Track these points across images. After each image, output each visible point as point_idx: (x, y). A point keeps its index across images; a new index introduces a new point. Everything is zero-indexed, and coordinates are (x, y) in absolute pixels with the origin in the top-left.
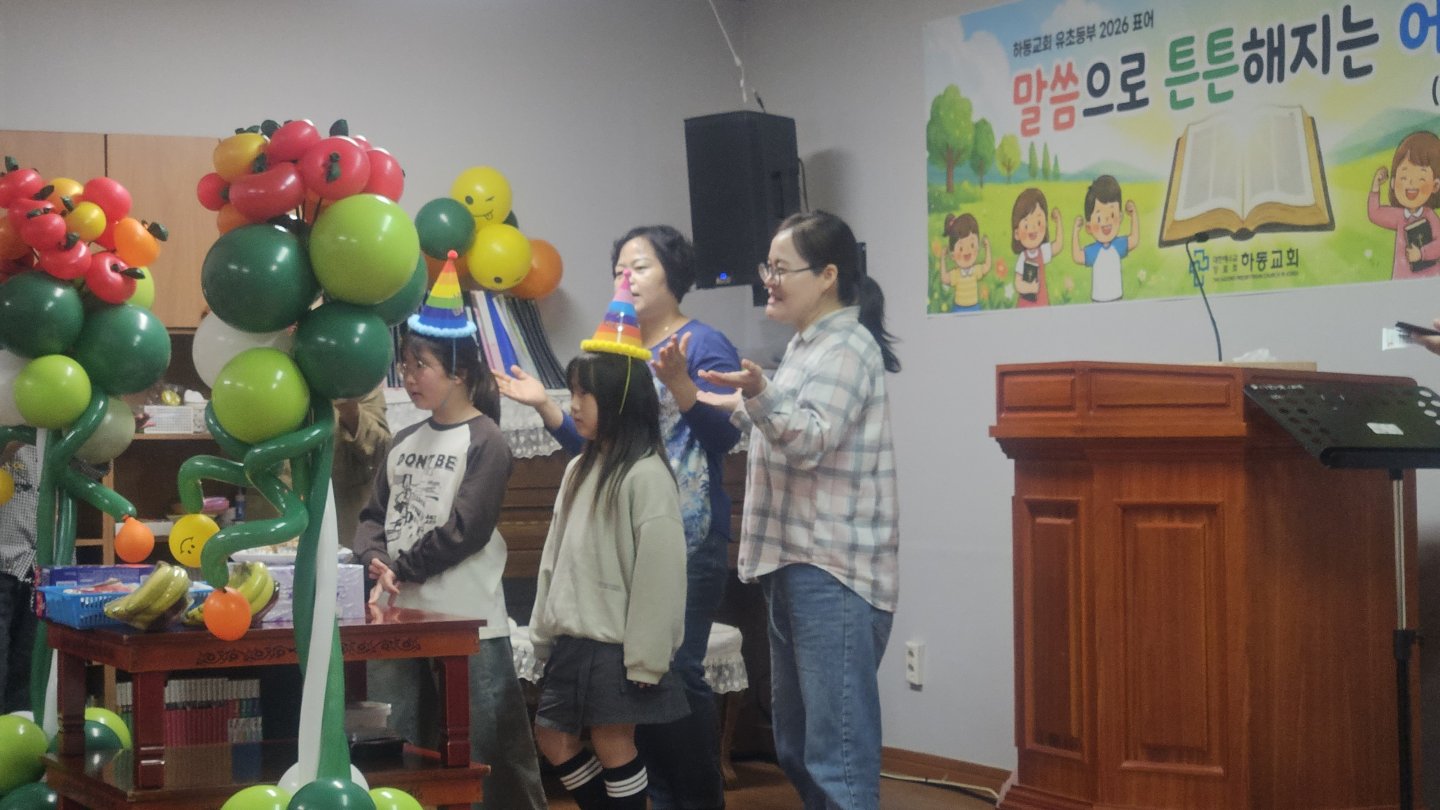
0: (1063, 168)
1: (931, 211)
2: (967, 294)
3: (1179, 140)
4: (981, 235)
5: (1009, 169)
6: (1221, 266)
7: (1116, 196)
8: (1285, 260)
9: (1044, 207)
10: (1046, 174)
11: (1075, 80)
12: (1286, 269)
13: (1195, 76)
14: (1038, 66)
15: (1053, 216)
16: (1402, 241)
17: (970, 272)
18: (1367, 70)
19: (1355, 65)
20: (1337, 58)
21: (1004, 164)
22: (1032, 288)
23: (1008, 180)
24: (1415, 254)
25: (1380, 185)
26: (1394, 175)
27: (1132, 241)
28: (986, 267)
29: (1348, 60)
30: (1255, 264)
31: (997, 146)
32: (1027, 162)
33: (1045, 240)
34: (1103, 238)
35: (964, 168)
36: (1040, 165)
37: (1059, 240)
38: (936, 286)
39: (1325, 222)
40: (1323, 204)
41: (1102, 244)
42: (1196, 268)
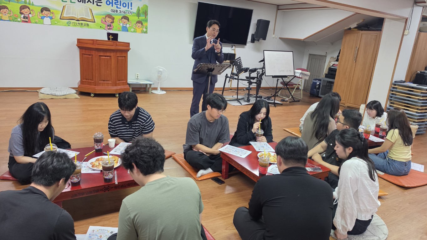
0: (34, 4)
2: (5, 18)
3: (64, 6)
4: (9, 10)
6: (73, 24)
7: (50, 11)
8: (86, 25)
9: (29, 8)
10: (29, 4)
12: (86, 26)
15: (32, 10)
16: (107, 26)
17: (6, 15)
18: (101, 6)
19: (98, 5)
20: (95, 3)
22: (27, 20)
23: (18, 3)
24: (108, 28)
25: (103, 19)
26: (105, 18)
27: (53, 18)
28: (11, 15)
29: (97, 4)
30: (81, 25)
33: (30, 14)
34: (45, 16)
36: (28, 2)
37: (34, 14)
39: (94, 22)
40: (93, 19)
41: (46, 17)
42: (68, 23)
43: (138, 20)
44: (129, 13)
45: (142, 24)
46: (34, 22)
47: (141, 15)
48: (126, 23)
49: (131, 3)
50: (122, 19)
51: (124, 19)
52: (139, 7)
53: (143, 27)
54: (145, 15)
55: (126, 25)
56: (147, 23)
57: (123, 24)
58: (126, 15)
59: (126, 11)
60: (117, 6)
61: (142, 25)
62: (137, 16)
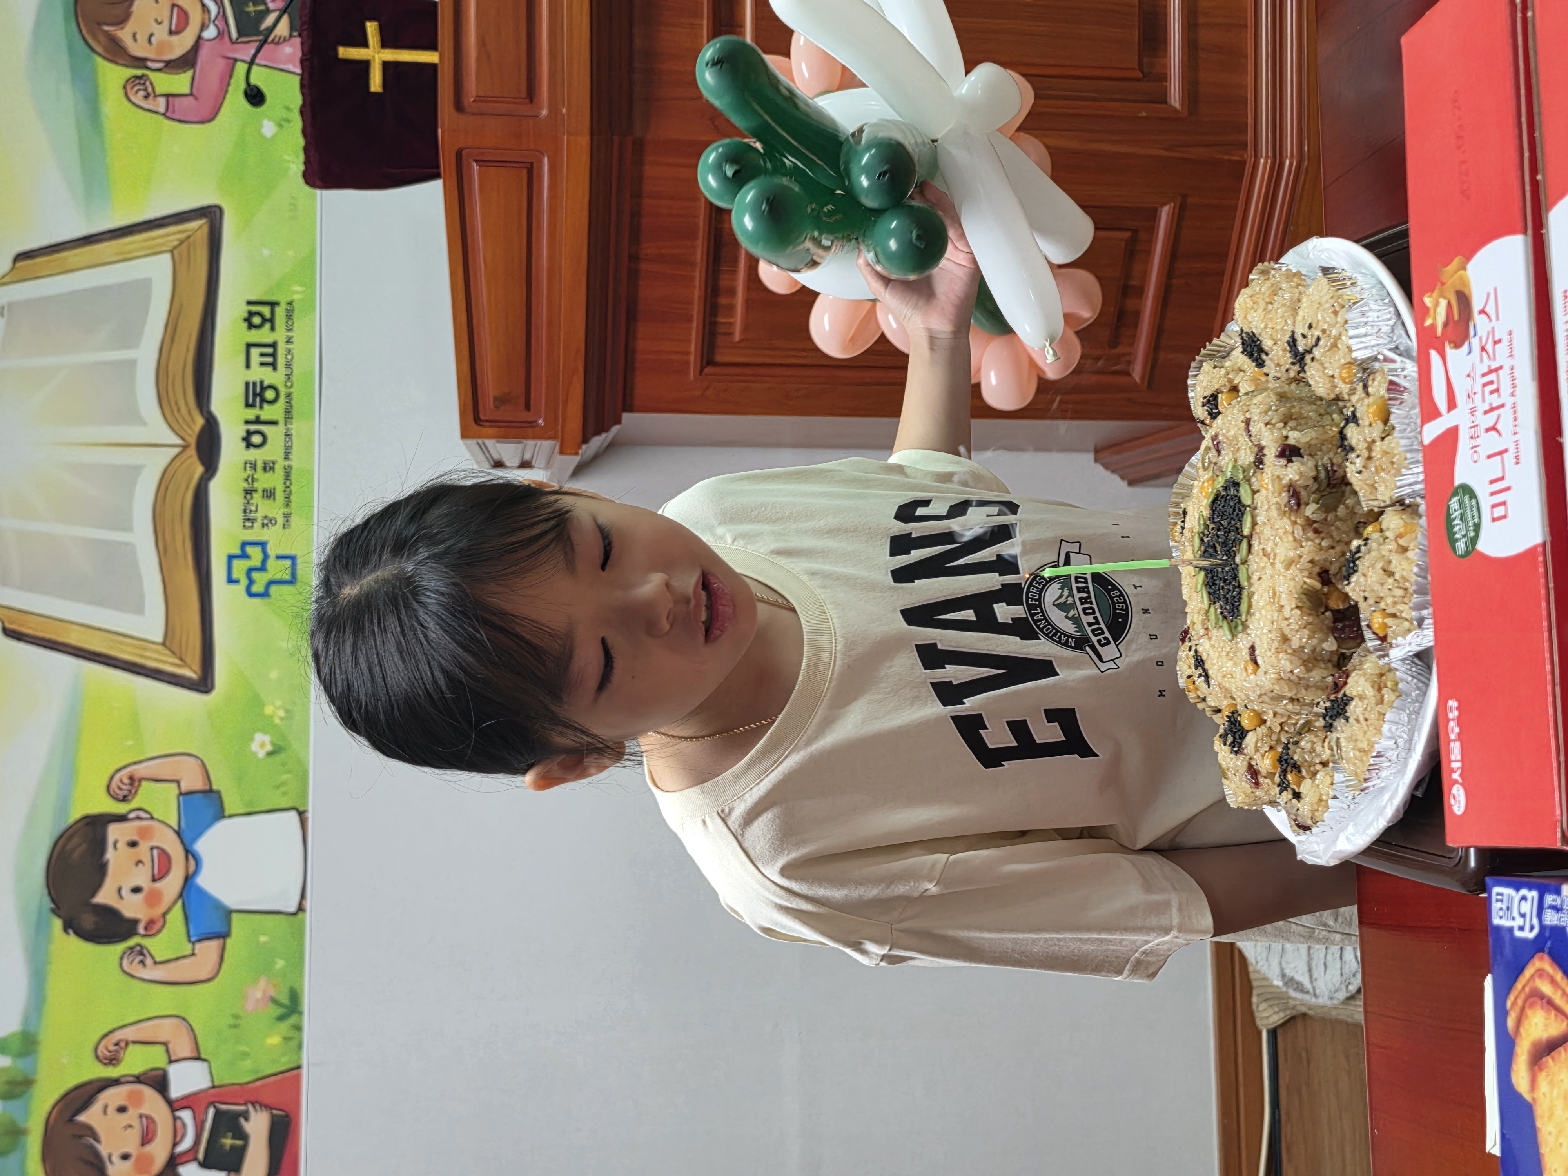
6: (264, 508)
8: (264, 335)
10: (16, 1089)
12: (280, 336)
15: (112, 1060)
25: (155, 96)
26: (140, 62)
27: (193, 781)
30: (268, 412)
33: (162, 1081)
37: (165, 1030)
39: (206, 230)
40: (172, 234)
41: (188, 879)
42: (260, 579)
46: (274, 1040)
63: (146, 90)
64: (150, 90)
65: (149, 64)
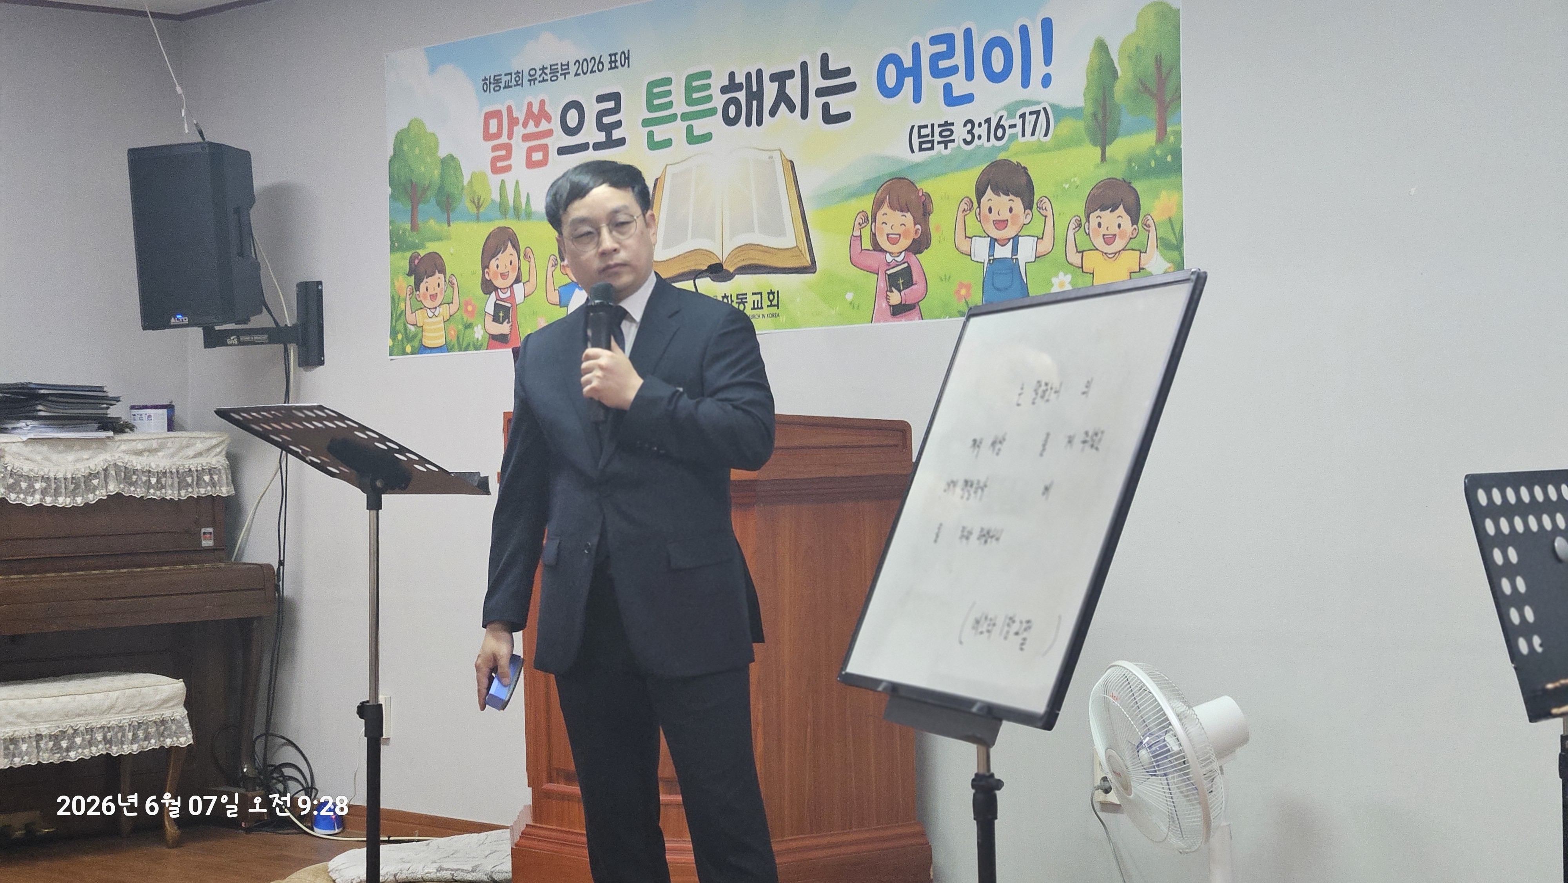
0: (535, 206)
1: (393, 249)
2: (434, 337)
3: (657, 180)
4: (448, 275)
5: (478, 207)
8: (766, 302)
9: (516, 246)
10: (517, 212)
11: (549, 119)
12: (766, 311)
13: (673, 118)
14: (510, 102)
15: (525, 255)
16: (883, 284)
17: (437, 313)
18: (846, 116)
19: (833, 111)
20: (815, 104)
21: (474, 202)
22: (504, 328)
23: (478, 218)
24: (896, 298)
25: (860, 229)
26: (874, 220)
28: (454, 308)
29: (826, 107)
31: (465, 183)
32: (498, 199)
33: (517, 280)
35: (429, 207)
36: (511, 203)
37: (533, 280)
38: (400, 326)
39: (807, 264)
40: (804, 247)
43: (1104, 173)
44: (1029, 130)
45: (1134, 214)
47: (1127, 119)
48: (1009, 232)
49: (1047, 25)
50: (980, 193)
51: (996, 191)
52: (1102, 47)
53: (1143, 235)
54: (1153, 115)
55: (1015, 250)
56: (1179, 187)
57: (993, 241)
58: (1005, 148)
59: (1011, 109)
60: (948, 88)
61: (1135, 221)
62: (1095, 144)
63: (863, 223)
64: (863, 225)
65: (874, 223)
